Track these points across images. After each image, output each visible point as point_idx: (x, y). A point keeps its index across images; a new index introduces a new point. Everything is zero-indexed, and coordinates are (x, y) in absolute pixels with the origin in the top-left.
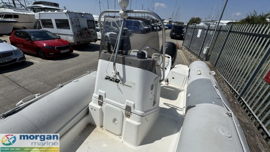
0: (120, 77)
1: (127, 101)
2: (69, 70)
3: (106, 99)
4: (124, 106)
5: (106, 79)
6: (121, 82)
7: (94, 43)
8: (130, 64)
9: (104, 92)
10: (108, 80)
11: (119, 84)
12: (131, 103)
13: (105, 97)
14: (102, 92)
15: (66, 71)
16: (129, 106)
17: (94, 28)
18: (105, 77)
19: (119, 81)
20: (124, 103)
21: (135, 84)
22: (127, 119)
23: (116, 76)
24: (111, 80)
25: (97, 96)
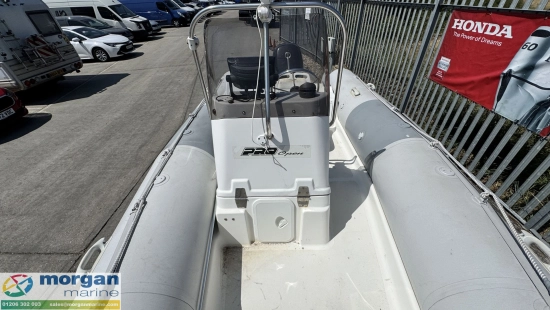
0: (275, 142)
1: (297, 180)
2: (50, 161)
3: (253, 190)
4: (294, 190)
5: (245, 153)
6: (279, 150)
7: (74, 74)
8: (295, 113)
9: (246, 180)
10: (250, 155)
11: (276, 155)
12: (306, 180)
13: (250, 189)
14: (240, 181)
15: (43, 165)
16: (303, 188)
17: (59, 32)
18: (242, 150)
19: (275, 149)
20: (292, 186)
21: (308, 146)
22: (304, 210)
23: (267, 143)
24: (257, 153)
25: (232, 191)
